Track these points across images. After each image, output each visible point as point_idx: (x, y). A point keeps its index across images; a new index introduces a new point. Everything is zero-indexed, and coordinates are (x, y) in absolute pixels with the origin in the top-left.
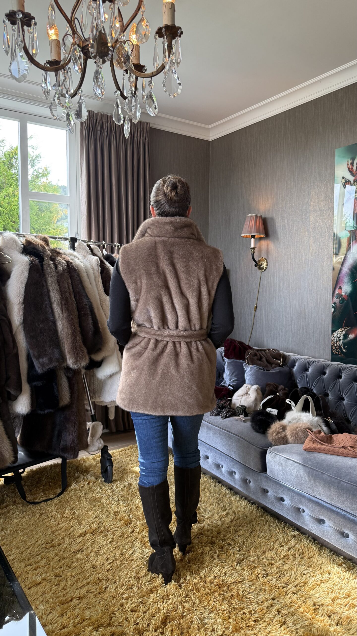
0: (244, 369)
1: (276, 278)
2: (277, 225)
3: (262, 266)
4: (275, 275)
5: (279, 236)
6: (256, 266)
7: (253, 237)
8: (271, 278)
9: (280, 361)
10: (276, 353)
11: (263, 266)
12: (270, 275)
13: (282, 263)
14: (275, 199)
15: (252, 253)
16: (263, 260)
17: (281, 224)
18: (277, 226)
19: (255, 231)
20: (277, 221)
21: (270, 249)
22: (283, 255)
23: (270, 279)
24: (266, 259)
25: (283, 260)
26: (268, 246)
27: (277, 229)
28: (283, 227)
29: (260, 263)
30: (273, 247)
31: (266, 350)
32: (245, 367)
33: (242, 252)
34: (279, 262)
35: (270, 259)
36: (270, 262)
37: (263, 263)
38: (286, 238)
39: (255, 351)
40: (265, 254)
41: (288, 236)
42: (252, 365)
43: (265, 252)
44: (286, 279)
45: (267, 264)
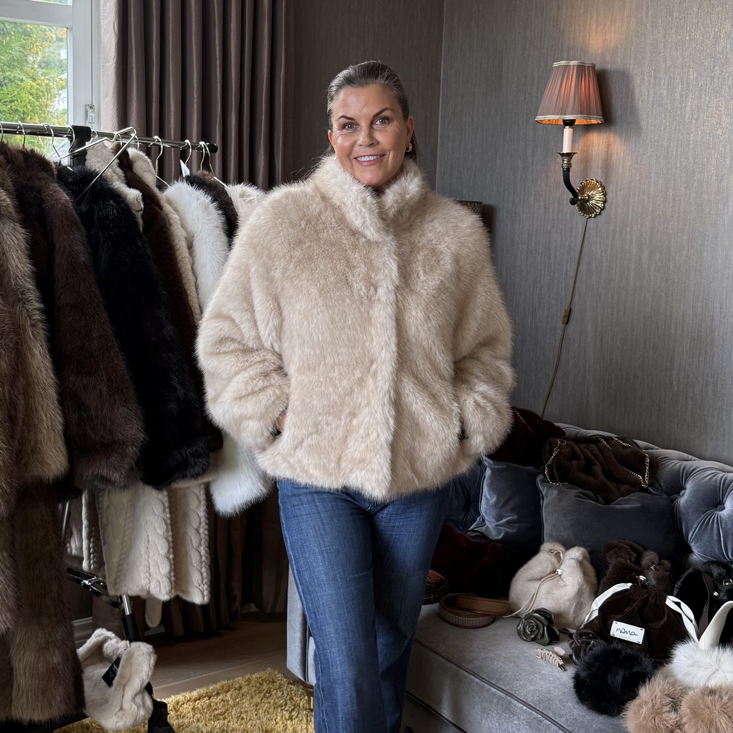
0: (538, 492)
1: (628, 237)
2: (637, 91)
3: (590, 203)
4: (628, 229)
5: (643, 123)
6: (573, 202)
7: (570, 123)
8: (614, 236)
9: (643, 476)
10: (629, 450)
11: (594, 202)
12: (611, 227)
13: (649, 198)
14: (633, 20)
15: (565, 166)
16: (594, 188)
17: (649, 92)
18: (637, 95)
19: (577, 107)
20: (637, 81)
21: (615, 157)
22: (653, 175)
23: (613, 239)
24: (601, 186)
25: (652, 189)
26: (608, 147)
27: (637, 102)
28: (654, 97)
29: (584, 194)
30: (622, 153)
31: (600, 442)
32: (541, 485)
33: (533, 161)
34: (639, 195)
35: (612, 185)
36: (614, 194)
37: (592, 194)
38: (662, 128)
39: (569, 442)
40: (600, 171)
41: (669, 125)
42: (563, 484)
43: (600, 166)
44: (658, 244)
45: (606, 198)
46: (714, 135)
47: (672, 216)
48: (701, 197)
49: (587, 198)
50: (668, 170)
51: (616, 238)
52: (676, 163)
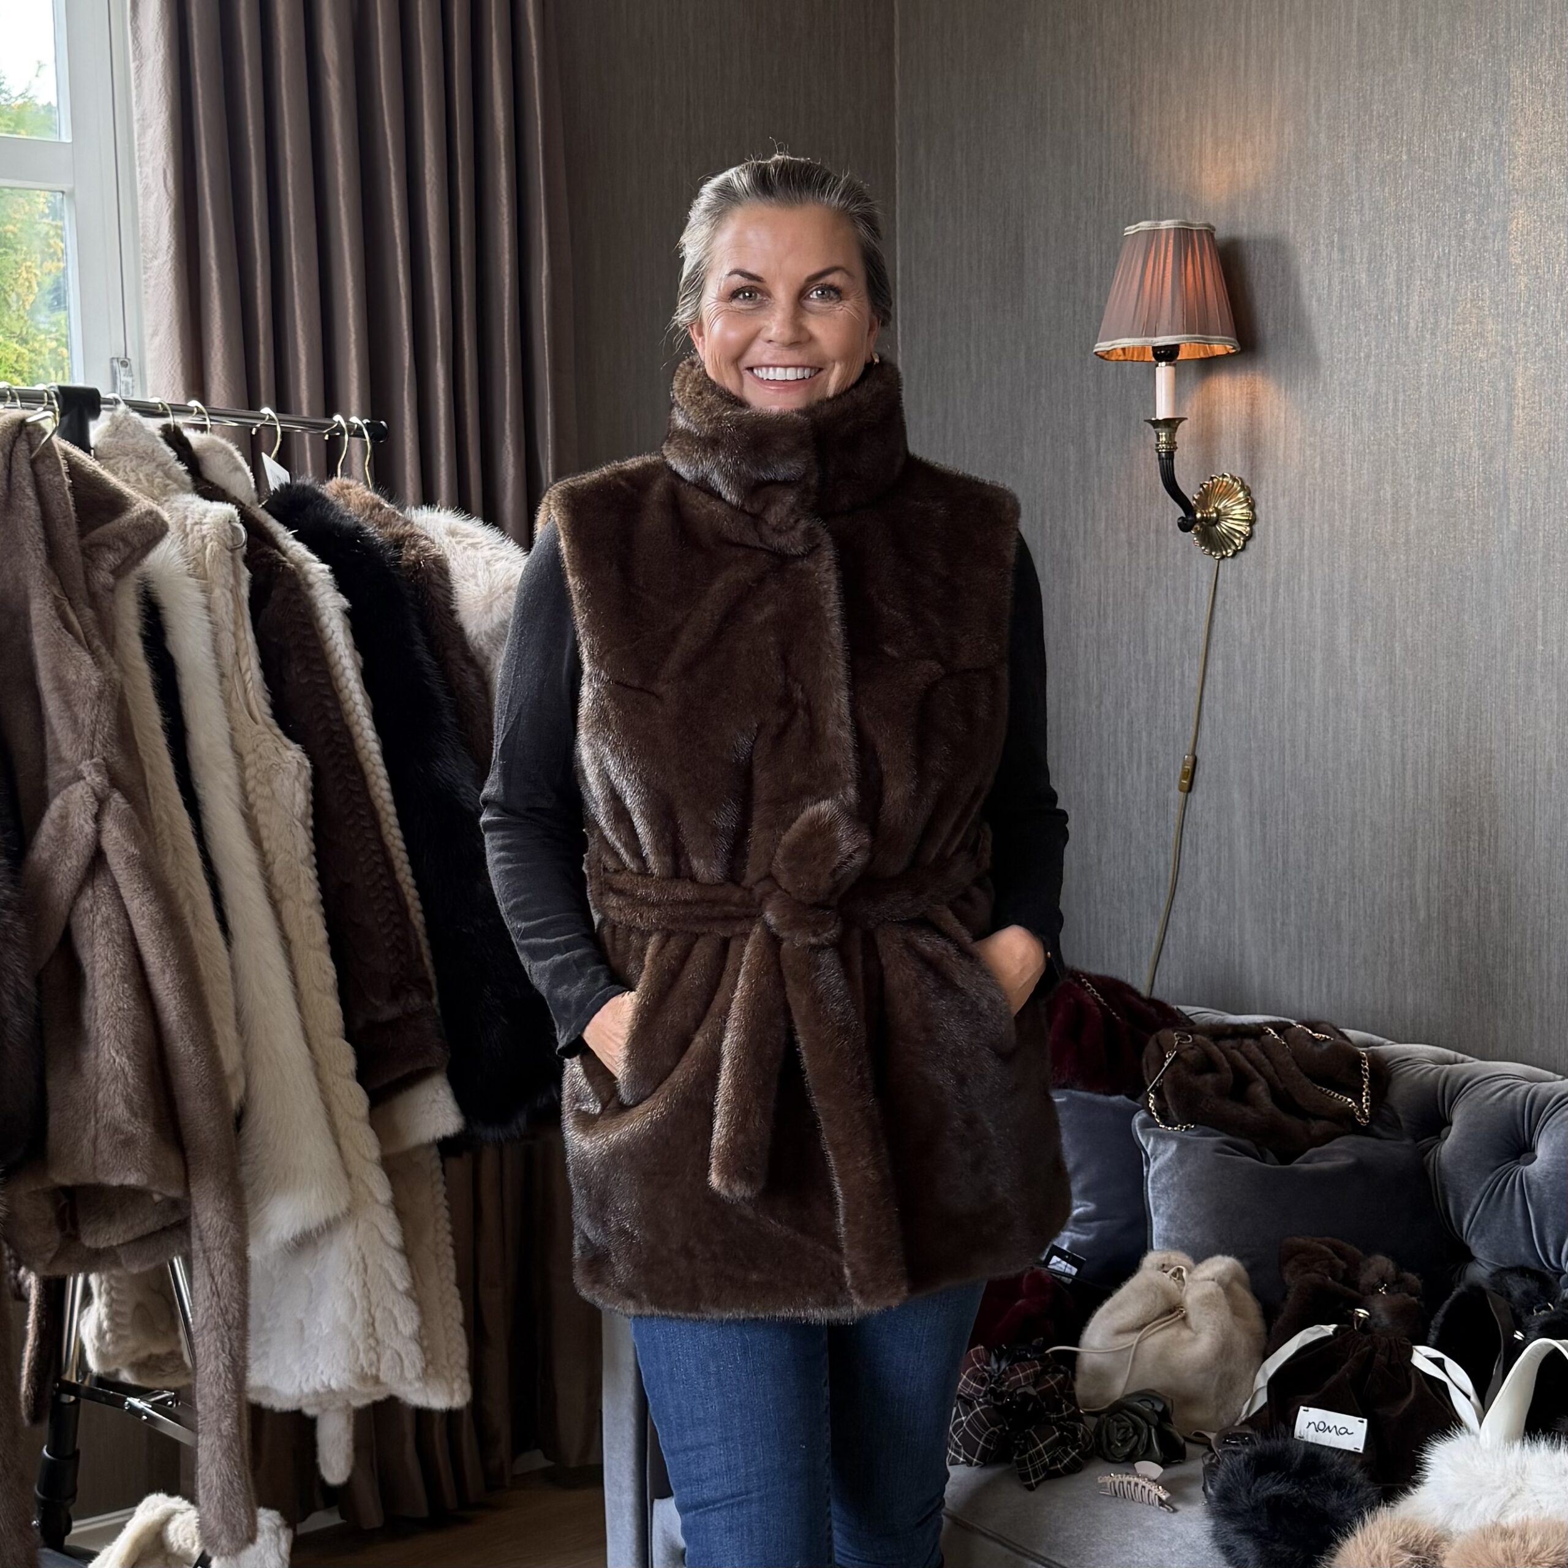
0: (1137, 1150)
1: (1306, 593)
2: (1305, 279)
3: (1224, 526)
4: (1305, 578)
5: (1323, 347)
6: (1185, 526)
7: (1167, 354)
8: (1276, 592)
9: (1359, 1100)
10: (1327, 1048)
11: (1230, 524)
12: (1270, 577)
13: (1342, 506)
14: (1289, 128)
15: (1163, 447)
16: (1228, 493)
17: (1330, 279)
18: (1306, 289)
19: (1178, 319)
20: (1304, 258)
21: (1268, 424)
22: (1348, 457)
23: (1275, 600)
24: (1243, 487)
25: (1349, 487)
26: (1252, 404)
27: (1307, 303)
28: (1341, 290)
29: (1208, 507)
30: (1283, 415)
31: (1265, 1033)
32: (1143, 1133)
33: (1099, 446)
34: (1323, 501)
35: (1264, 484)
36: (1270, 504)
37: (1225, 507)
38: (1362, 355)
39: (1198, 1037)
40: (1238, 456)
41: (1377, 347)
42: (1187, 1129)
43: (1237, 445)
44: (1368, 603)
45: (1254, 514)
46: (1471, 363)
47: (1394, 543)
48: (1451, 497)
49: (1215, 515)
50: (1379, 445)
51: (1281, 599)
52: (1395, 426)
